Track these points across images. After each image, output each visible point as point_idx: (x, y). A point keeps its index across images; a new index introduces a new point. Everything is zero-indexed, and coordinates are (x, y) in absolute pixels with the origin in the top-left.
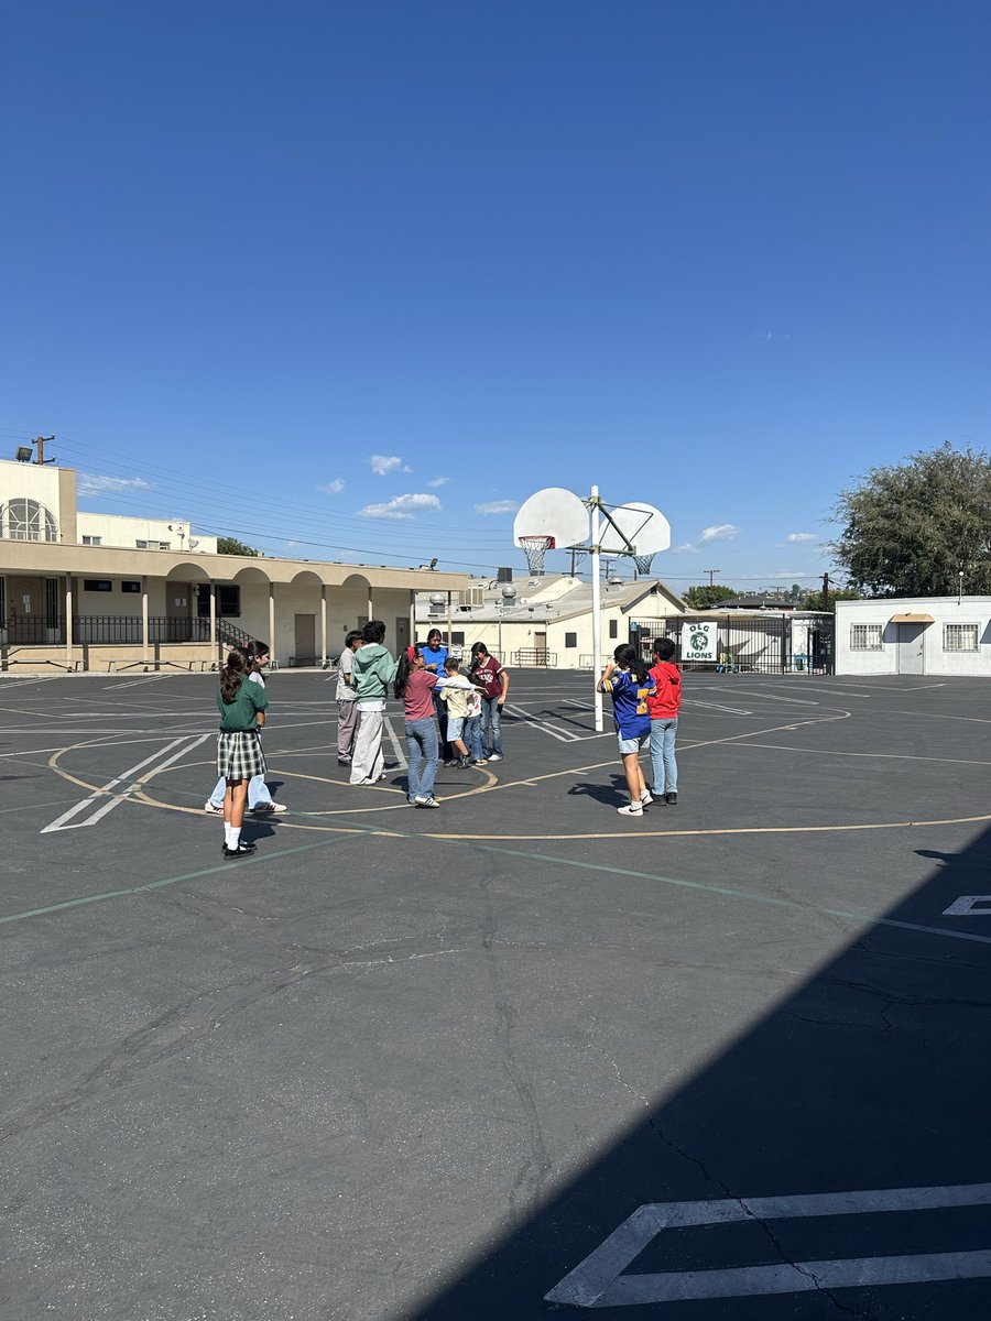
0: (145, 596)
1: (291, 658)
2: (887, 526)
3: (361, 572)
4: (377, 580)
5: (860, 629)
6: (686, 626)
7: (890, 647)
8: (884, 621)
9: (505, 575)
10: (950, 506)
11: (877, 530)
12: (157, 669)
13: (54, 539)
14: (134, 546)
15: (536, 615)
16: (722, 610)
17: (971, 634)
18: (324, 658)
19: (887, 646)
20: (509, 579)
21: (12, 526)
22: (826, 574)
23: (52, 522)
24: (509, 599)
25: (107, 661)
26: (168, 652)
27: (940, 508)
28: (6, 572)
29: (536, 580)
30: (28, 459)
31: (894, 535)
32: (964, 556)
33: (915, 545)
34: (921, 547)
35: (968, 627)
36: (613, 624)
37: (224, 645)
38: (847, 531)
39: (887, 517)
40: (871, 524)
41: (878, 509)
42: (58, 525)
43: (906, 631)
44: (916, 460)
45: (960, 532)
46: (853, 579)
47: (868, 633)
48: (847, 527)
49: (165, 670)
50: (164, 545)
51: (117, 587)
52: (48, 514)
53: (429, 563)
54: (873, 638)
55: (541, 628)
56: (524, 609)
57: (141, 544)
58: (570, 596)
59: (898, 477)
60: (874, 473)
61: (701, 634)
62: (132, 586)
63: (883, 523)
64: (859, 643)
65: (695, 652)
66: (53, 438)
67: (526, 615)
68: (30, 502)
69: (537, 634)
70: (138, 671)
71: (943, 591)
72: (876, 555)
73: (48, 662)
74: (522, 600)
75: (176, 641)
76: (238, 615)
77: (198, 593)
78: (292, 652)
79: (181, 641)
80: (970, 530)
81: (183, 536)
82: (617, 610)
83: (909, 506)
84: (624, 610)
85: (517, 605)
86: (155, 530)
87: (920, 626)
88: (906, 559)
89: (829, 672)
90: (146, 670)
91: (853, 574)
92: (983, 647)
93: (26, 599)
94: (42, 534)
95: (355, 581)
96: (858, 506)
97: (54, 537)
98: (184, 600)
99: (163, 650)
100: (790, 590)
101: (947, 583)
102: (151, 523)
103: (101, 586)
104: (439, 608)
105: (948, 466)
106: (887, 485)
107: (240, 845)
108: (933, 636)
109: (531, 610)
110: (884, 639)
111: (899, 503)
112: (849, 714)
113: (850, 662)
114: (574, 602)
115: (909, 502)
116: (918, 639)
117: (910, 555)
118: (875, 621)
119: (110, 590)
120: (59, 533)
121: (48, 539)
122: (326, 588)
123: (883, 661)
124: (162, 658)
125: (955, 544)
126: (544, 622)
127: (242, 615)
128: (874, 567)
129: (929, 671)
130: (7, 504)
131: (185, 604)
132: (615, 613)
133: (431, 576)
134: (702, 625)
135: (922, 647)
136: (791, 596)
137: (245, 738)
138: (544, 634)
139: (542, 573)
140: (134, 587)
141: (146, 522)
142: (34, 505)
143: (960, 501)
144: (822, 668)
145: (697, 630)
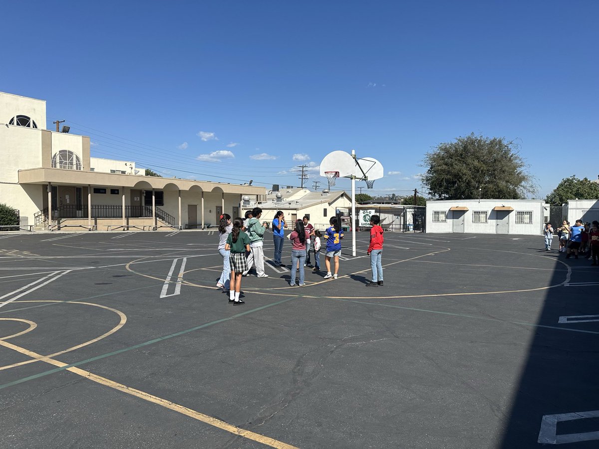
0: (124, 196)
1: (186, 225)
2: (446, 168)
3: (219, 186)
4: (226, 190)
5: (437, 213)
6: (361, 211)
7: (450, 221)
8: (447, 210)
9: (276, 188)
10: (473, 161)
11: (442, 170)
12: (128, 229)
13: (80, 169)
14: (110, 172)
15: (292, 206)
16: (375, 204)
17: (484, 215)
18: (203, 225)
19: (448, 220)
20: (278, 190)
21: (61, 163)
22: (416, 189)
23: (79, 161)
24: (279, 199)
25: (105, 226)
26: (133, 222)
27: (469, 161)
28: (58, 184)
29: (290, 190)
30: (68, 132)
31: (449, 172)
32: (479, 182)
33: (458, 177)
34: (461, 178)
35: (483, 212)
36: (325, 210)
37: (158, 219)
38: (429, 170)
39: (446, 164)
40: (440, 168)
41: (443, 161)
42: (82, 163)
43: (457, 214)
44: (459, 140)
45: (478, 171)
46: (430, 191)
47: (440, 215)
48: (429, 169)
49: (131, 230)
50: (123, 172)
51: (108, 191)
52: (77, 158)
53: (249, 183)
54: (442, 217)
55: (294, 212)
56: (286, 203)
57: (113, 171)
58: (305, 198)
59: (450, 148)
60: (441, 146)
61: (368, 215)
62: (115, 191)
63: (444, 166)
64: (436, 220)
65: (365, 223)
66: (64, 121)
67: (287, 206)
68: (70, 152)
69: (292, 214)
70: (120, 230)
71: (469, 197)
72: (442, 181)
73: (80, 226)
74: (285, 199)
75: (136, 217)
76: (163, 205)
77: (145, 195)
78: (187, 222)
79: (138, 217)
80: (482, 171)
81: (132, 168)
82: (327, 204)
83: (456, 160)
84: (330, 204)
85: (282, 201)
86: (119, 165)
87: (463, 212)
88: (454, 183)
89: (423, 231)
90: (124, 230)
91: (431, 189)
92: (489, 221)
93: (67, 197)
94: (75, 167)
95: (217, 190)
96: (434, 160)
97: (80, 168)
98: (139, 198)
99: (130, 221)
100: (391, 196)
101: (471, 193)
102: (118, 162)
103: (101, 191)
104: (247, 202)
105: (473, 143)
106: (446, 150)
107: (239, 300)
108: (468, 216)
109: (290, 204)
110: (447, 217)
111: (452, 158)
112: (449, 249)
113: (432, 227)
114: (307, 200)
115: (456, 158)
116: (462, 218)
117: (456, 181)
118: (443, 210)
119: (105, 193)
120: (82, 167)
121: (77, 169)
122: (204, 193)
123: (447, 227)
124: (130, 225)
125: (476, 177)
126: (296, 209)
127: (165, 205)
128: (441, 186)
129: (466, 231)
130: (58, 153)
131: (139, 200)
132: (326, 206)
133: (250, 188)
134: (368, 211)
135: (463, 221)
136: (392, 198)
137: (241, 255)
138: (296, 214)
139: (292, 187)
140: (116, 192)
141: (115, 161)
142: (71, 153)
143: (478, 158)
144: (420, 230)
145: (366, 213)
